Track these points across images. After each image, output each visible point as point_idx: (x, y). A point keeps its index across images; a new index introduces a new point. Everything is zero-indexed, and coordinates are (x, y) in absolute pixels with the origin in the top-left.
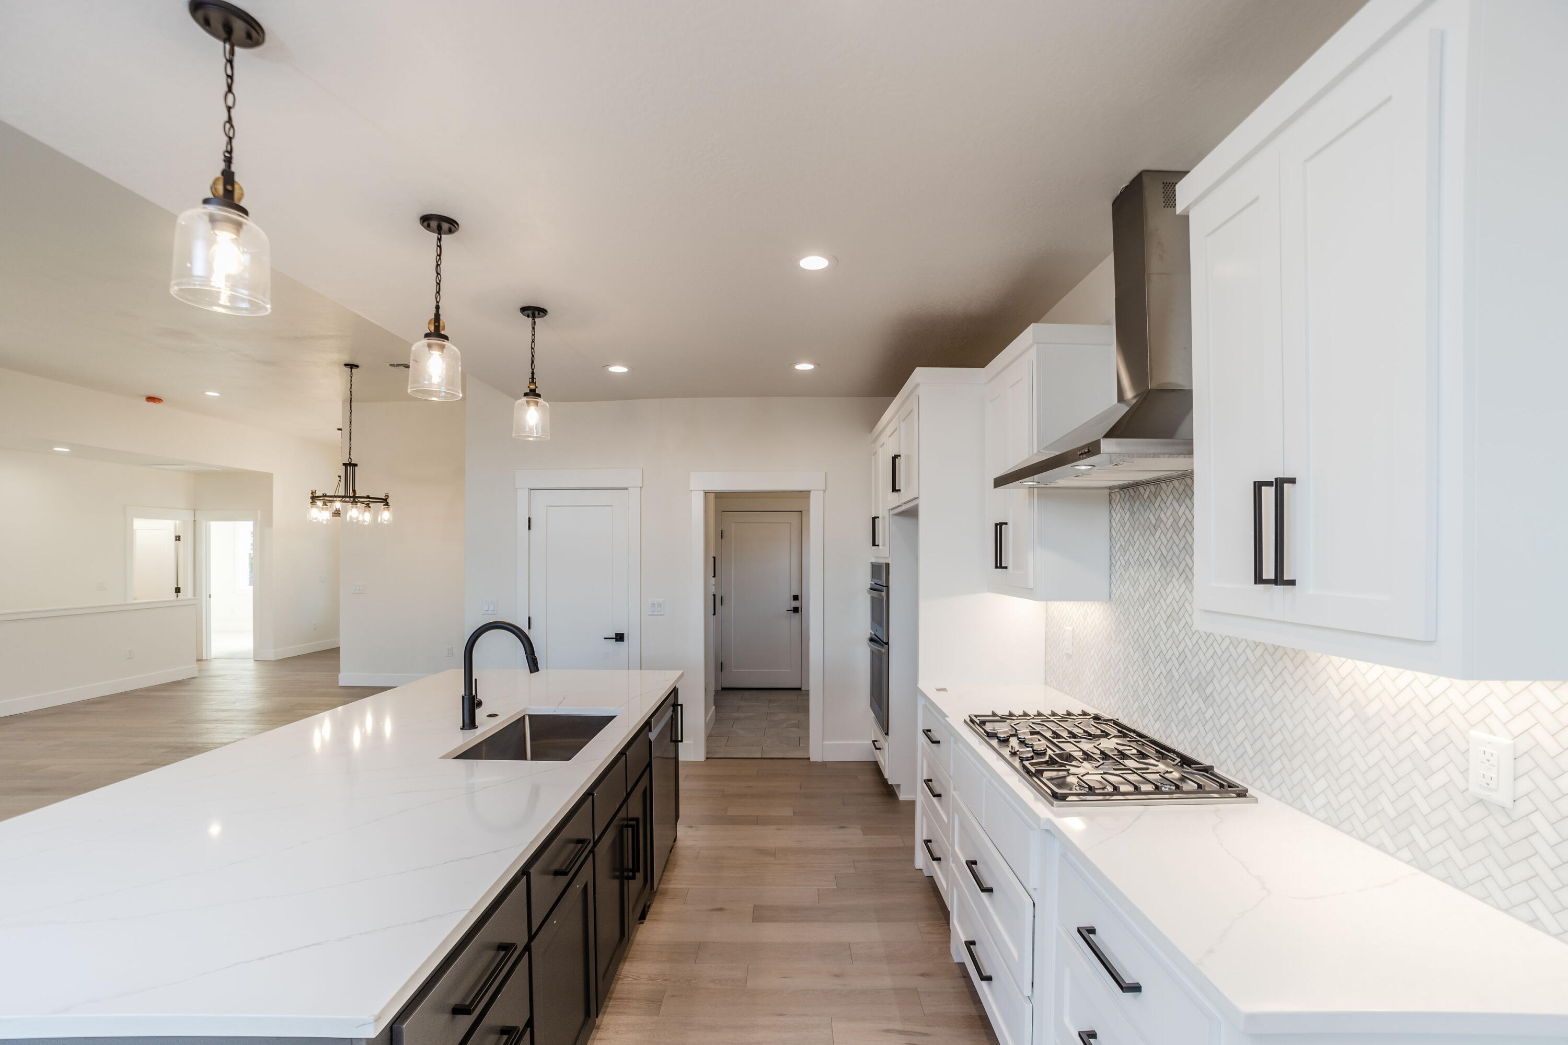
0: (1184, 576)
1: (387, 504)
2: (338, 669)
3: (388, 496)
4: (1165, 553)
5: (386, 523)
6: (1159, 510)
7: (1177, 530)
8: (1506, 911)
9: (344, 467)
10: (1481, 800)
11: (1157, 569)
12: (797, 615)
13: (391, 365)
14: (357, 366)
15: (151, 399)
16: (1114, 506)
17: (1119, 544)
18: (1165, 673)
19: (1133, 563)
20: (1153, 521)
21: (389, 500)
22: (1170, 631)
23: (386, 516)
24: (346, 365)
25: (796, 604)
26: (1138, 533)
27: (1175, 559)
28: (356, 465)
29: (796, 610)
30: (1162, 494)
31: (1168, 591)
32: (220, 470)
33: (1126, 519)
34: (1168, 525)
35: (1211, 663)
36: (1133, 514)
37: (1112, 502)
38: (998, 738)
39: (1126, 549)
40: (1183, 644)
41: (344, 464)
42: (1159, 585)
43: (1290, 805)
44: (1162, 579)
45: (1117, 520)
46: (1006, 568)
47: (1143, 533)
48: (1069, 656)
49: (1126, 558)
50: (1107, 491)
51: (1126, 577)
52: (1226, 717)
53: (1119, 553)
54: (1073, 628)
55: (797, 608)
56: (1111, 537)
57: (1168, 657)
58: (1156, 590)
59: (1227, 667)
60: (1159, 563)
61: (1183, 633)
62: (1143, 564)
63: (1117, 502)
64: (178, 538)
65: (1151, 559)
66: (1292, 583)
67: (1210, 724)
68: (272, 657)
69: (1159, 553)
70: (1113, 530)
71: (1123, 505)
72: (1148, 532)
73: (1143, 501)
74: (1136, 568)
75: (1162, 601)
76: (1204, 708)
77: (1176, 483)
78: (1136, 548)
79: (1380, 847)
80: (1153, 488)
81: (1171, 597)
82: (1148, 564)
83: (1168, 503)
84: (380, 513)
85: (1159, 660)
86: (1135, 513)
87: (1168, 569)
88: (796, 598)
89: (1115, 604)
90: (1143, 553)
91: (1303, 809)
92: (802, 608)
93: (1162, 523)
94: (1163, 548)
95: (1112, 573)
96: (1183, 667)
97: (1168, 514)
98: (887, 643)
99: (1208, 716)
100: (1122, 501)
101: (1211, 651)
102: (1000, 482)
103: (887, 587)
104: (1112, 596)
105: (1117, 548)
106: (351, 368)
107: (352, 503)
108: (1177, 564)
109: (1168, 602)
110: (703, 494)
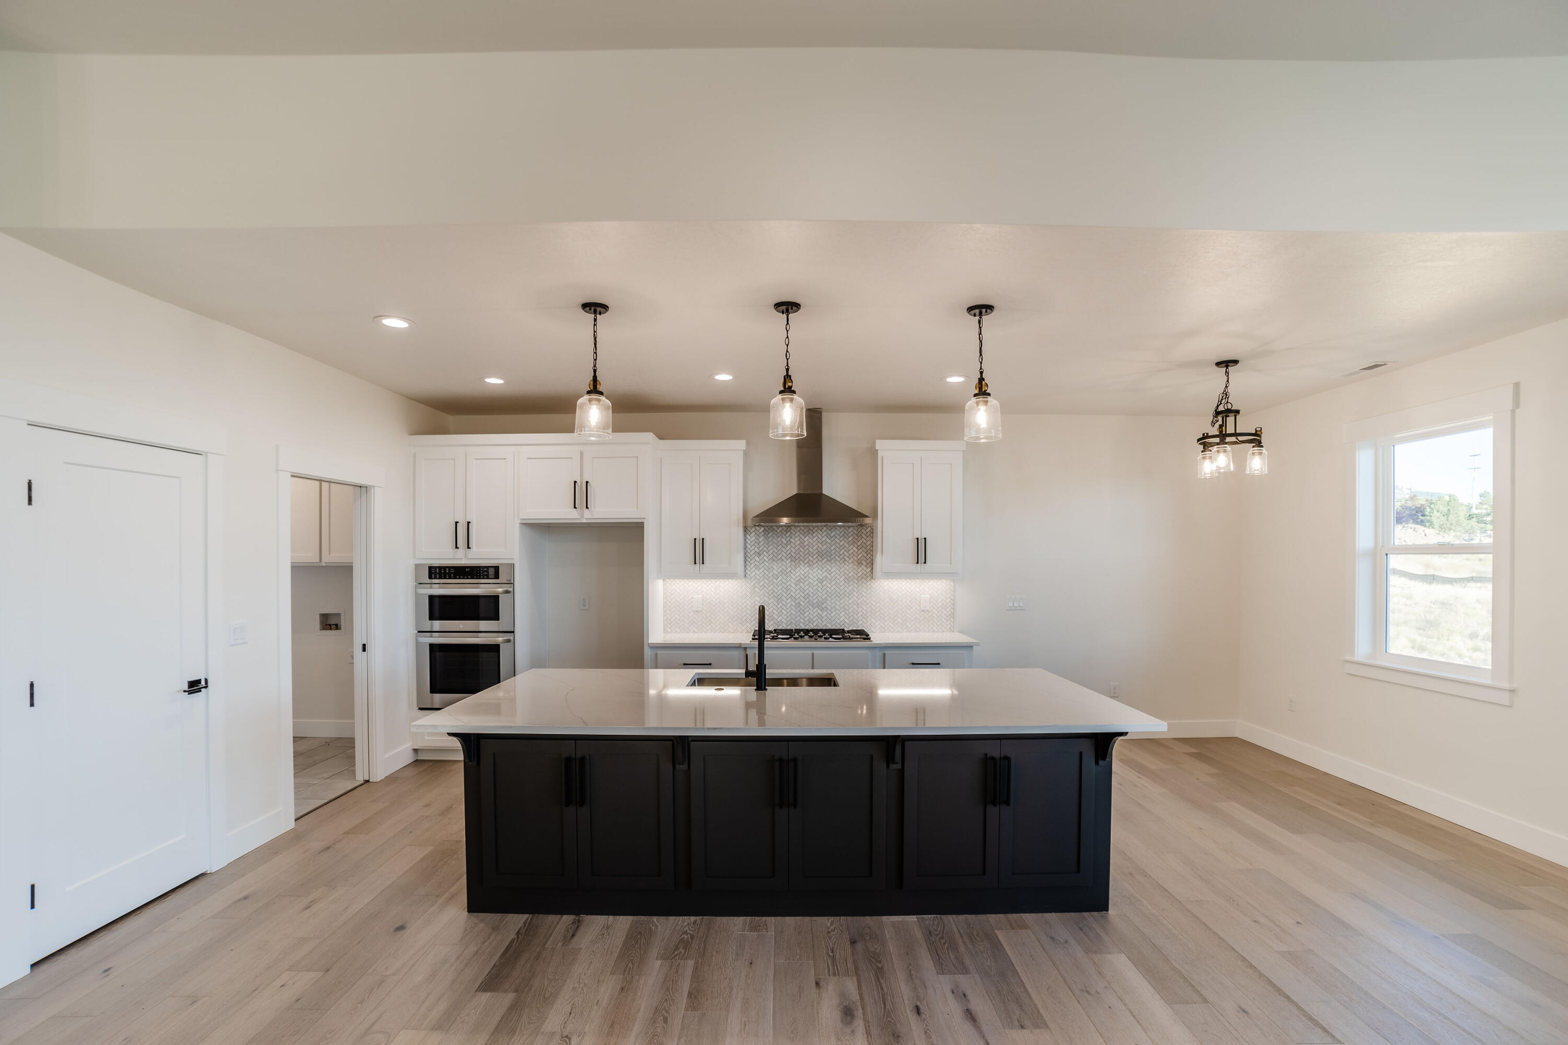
6: (790, 537)
11: (788, 562)
16: (749, 533)
19: (767, 560)
20: (785, 542)
26: (772, 546)
36: (766, 538)
44: (792, 566)
45: (751, 540)
46: (702, 564)
47: (776, 546)
49: (760, 558)
51: (760, 566)
57: (796, 598)
60: (790, 560)
61: (808, 586)
62: (776, 560)
65: (784, 559)
70: (747, 544)
71: (757, 533)
72: (780, 546)
73: (776, 533)
74: (769, 562)
78: (769, 553)
82: (782, 561)
83: (796, 535)
86: (769, 537)
87: (796, 562)
89: (749, 579)
90: (776, 556)
95: (747, 565)
97: (796, 539)
98: (514, 632)
100: (756, 531)
104: (747, 575)
105: (751, 553)
110: (289, 476)
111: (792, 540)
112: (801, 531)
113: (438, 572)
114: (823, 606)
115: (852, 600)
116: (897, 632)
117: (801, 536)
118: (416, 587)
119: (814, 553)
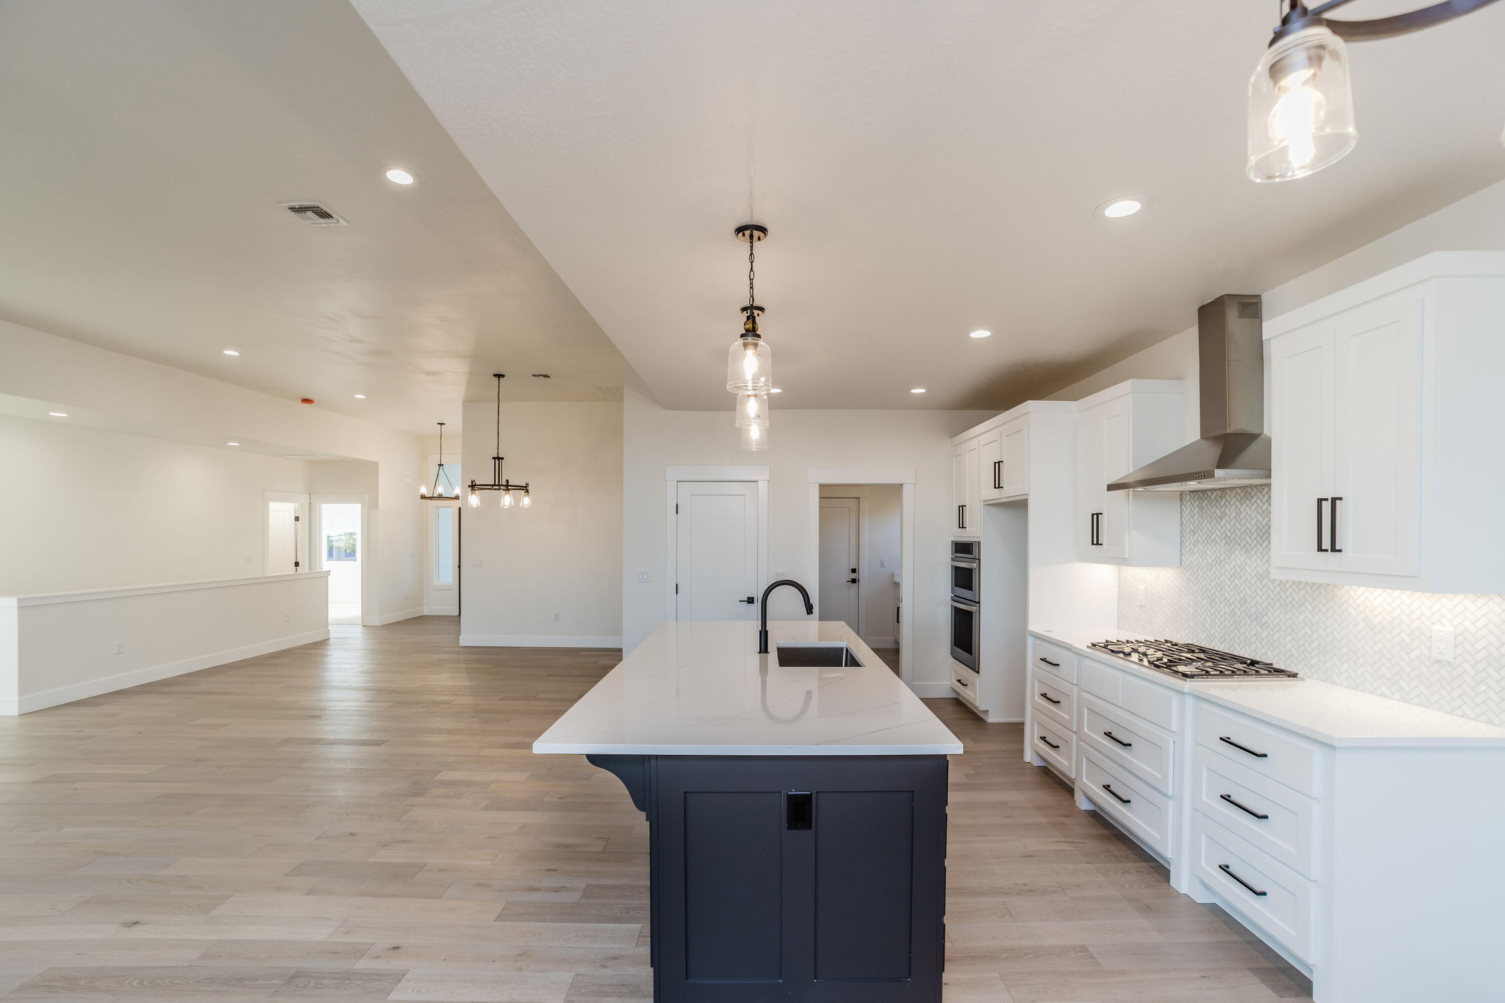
0: (1244, 549)
1: (527, 491)
2: (459, 633)
3: (528, 484)
4: (1229, 534)
5: (526, 507)
6: (1224, 506)
7: (1239, 521)
8: (1450, 713)
9: (493, 460)
10: (1438, 660)
11: (1222, 545)
12: (855, 585)
13: (533, 375)
14: (503, 376)
15: (306, 401)
16: (1185, 503)
17: (1189, 529)
18: (1229, 612)
19: (1201, 541)
20: (1219, 514)
21: (529, 488)
22: (1233, 585)
23: (526, 501)
24: (495, 375)
25: (854, 576)
26: (1206, 521)
27: (1237, 538)
28: (502, 459)
29: (854, 581)
30: (1227, 497)
31: (1231, 559)
32: (337, 459)
33: (1195, 512)
34: (1232, 517)
35: (1266, 603)
36: (1201, 508)
37: (1183, 500)
38: (1123, 653)
39: (1195, 532)
40: (1244, 592)
41: (493, 458)
42: (1224, 555)
43: (1325, 681)
44: (1226, 552)
45: (1187, 512)
46: (1101, 544)
47: (1210, 521)
48: (1142, 607)
49: (1195, 538)
50: (1179, 493)
51: (1195, 551)
52: (1277, 635)
53: (1189, 535)
54: (1146, 587)
55: (855, 579)
56: (1182, 523)
57: (1231, 601)
58: (1222, 559)
59: (1278, 604)
60: (1224, 542)
61: (1244, 585)
62: (1210, 542)
63: (1187, 500)
64: (297, 519)
65: (1217, 539)
66: (1340, 551)
67: (1266, 641)
68: (378, 623)
69: (1224, 535)
70: (1183, 519)
71: (1193, 502)
72: (1215, 521)
73: (1210, 501)
74: (1204, 544)
75: (1226, 565)
76: (1260, 631)
77: (1239, 491)
78: (1204, 531)
79: (1382, 695)
80: (1219, 493)
81: (1234, 563)
82: (1214, 542)
83: (1232, 503)
84: (522, 499)
85: (1224, 604)
86: (1203, 508)
87: (1231, 545)
88: (854, 571)
89: (1185, 569)
90: (1210, 535)
91: (1334, 682)
92: (859, 580)
93: (1227, 516)
94: (1227, 531)
95: (1183, 548)
96: (1244, 607)
97: (1232, 509)
98: (979, 603)
99: (1263, 636)
100: (1191, 500)
101: (1266, 596)
102: (1111, 487)
103: (979, 559)
104: (1182, 563)
105: (1187, 531)
106: (499, 378)
107: (505, 490)
108: (1239, 541)
109: (1232, 566)
110: (818, 486)
111: (1227, 510)
112: (1237, 496)
114: (1264, 621)
115: (1303, 616)
116: (1381, 695)
117: (1237, 503)
118: (952, 559)
119: (1252, 531)
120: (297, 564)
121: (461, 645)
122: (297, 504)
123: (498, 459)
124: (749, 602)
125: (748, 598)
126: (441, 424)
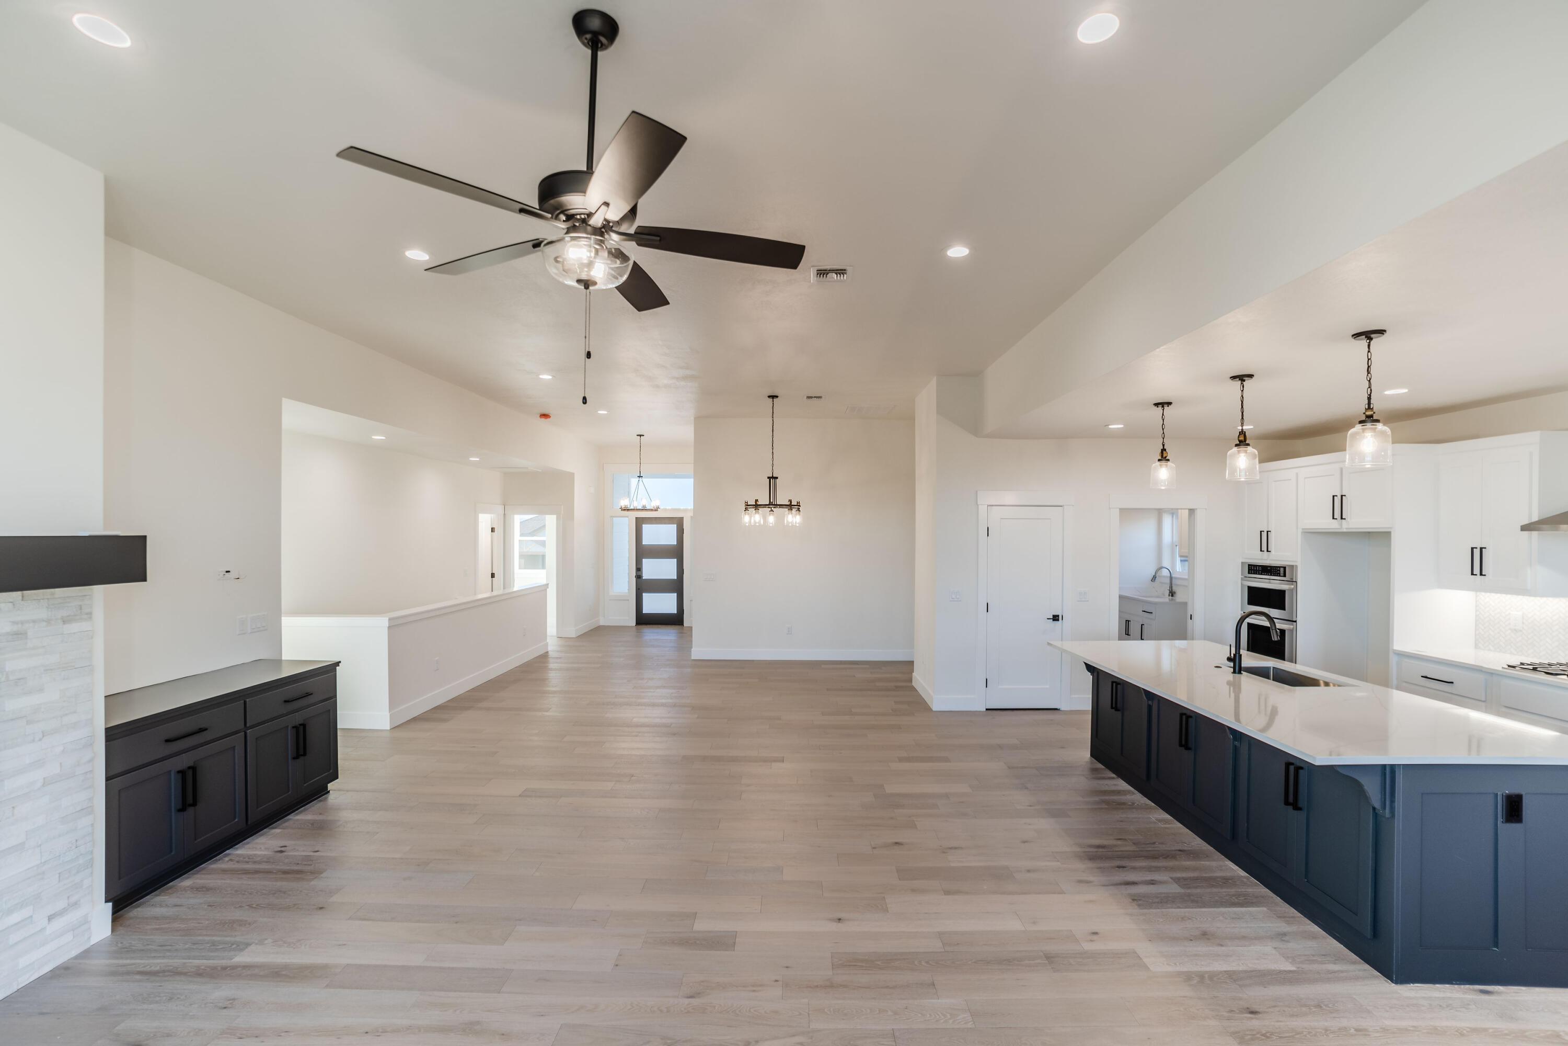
1: (798, 510)
2: (691, 646)
9: (768, 480)
13: (807, 397)
14: (777, 397)
15: (544, 416)
21: (800, 506)
24: (769, 397)
28: (777, 478)
41: (768, 478)
64: (493, 530)
98: (1296, 622)
103: (1295, 582)
106: (773, 399)
110: (1118, 510)
113: (1253, 569)
118: (1242, 579)
120: (493, 575)
121: (693, 658)
122: (492, 515)
123: (772, 478)
124: (1054, 620)
125: (1053, 615)
126: (640, 436)
